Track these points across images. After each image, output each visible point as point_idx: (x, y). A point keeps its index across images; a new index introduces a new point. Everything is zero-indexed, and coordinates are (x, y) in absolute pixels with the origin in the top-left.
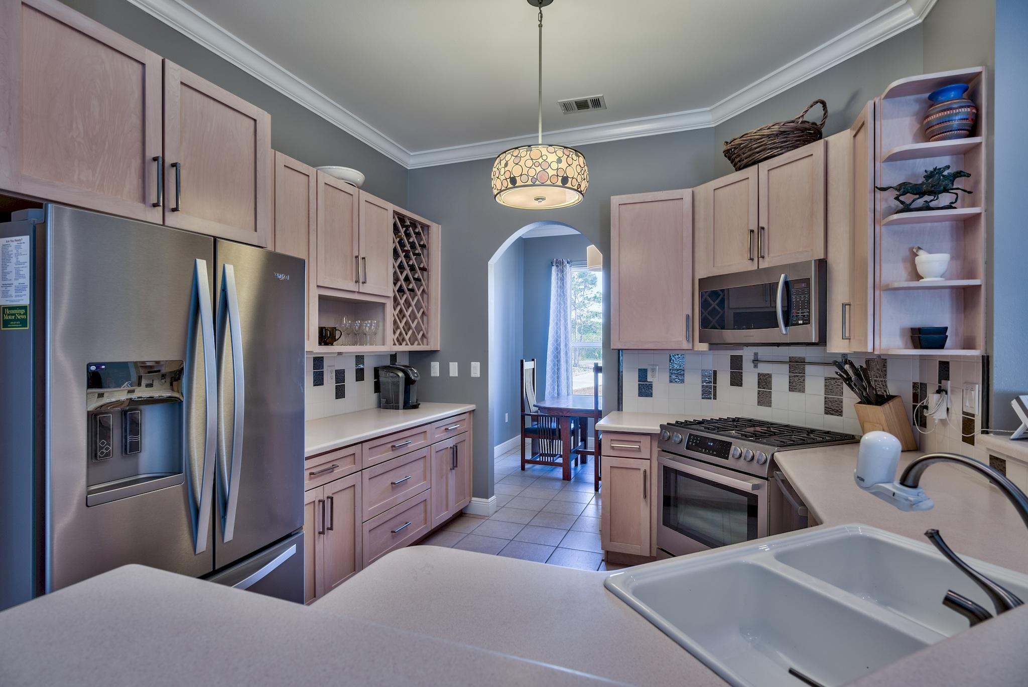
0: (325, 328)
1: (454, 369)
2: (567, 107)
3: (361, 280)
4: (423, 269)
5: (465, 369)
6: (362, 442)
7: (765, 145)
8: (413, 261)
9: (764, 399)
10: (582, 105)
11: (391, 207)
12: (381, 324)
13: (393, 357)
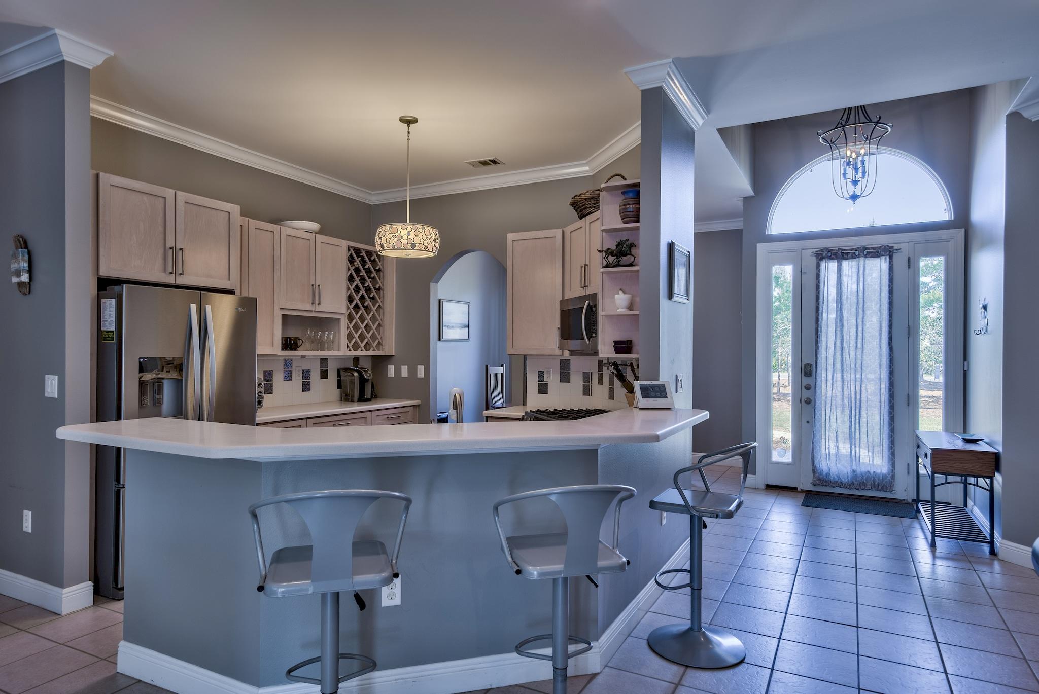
0: (289, 338)
1: (405, 371)
2: (473, 164)
3: (317, 302)
4: (379, 290)
5: (413, 371)
6: (307, 418)
7: (585, 205)
8: (368, 283)
9: (587, 391)
10: (484, 163)
11: (344, 244)
12: (337, 335)
13: (356, 360)
